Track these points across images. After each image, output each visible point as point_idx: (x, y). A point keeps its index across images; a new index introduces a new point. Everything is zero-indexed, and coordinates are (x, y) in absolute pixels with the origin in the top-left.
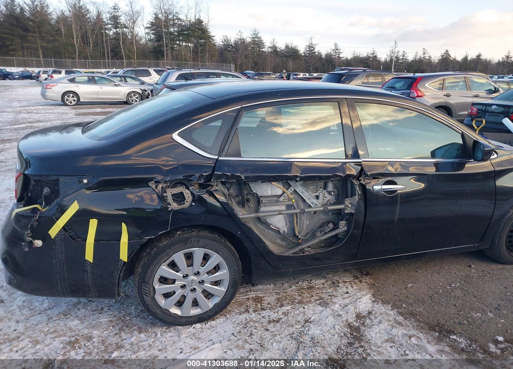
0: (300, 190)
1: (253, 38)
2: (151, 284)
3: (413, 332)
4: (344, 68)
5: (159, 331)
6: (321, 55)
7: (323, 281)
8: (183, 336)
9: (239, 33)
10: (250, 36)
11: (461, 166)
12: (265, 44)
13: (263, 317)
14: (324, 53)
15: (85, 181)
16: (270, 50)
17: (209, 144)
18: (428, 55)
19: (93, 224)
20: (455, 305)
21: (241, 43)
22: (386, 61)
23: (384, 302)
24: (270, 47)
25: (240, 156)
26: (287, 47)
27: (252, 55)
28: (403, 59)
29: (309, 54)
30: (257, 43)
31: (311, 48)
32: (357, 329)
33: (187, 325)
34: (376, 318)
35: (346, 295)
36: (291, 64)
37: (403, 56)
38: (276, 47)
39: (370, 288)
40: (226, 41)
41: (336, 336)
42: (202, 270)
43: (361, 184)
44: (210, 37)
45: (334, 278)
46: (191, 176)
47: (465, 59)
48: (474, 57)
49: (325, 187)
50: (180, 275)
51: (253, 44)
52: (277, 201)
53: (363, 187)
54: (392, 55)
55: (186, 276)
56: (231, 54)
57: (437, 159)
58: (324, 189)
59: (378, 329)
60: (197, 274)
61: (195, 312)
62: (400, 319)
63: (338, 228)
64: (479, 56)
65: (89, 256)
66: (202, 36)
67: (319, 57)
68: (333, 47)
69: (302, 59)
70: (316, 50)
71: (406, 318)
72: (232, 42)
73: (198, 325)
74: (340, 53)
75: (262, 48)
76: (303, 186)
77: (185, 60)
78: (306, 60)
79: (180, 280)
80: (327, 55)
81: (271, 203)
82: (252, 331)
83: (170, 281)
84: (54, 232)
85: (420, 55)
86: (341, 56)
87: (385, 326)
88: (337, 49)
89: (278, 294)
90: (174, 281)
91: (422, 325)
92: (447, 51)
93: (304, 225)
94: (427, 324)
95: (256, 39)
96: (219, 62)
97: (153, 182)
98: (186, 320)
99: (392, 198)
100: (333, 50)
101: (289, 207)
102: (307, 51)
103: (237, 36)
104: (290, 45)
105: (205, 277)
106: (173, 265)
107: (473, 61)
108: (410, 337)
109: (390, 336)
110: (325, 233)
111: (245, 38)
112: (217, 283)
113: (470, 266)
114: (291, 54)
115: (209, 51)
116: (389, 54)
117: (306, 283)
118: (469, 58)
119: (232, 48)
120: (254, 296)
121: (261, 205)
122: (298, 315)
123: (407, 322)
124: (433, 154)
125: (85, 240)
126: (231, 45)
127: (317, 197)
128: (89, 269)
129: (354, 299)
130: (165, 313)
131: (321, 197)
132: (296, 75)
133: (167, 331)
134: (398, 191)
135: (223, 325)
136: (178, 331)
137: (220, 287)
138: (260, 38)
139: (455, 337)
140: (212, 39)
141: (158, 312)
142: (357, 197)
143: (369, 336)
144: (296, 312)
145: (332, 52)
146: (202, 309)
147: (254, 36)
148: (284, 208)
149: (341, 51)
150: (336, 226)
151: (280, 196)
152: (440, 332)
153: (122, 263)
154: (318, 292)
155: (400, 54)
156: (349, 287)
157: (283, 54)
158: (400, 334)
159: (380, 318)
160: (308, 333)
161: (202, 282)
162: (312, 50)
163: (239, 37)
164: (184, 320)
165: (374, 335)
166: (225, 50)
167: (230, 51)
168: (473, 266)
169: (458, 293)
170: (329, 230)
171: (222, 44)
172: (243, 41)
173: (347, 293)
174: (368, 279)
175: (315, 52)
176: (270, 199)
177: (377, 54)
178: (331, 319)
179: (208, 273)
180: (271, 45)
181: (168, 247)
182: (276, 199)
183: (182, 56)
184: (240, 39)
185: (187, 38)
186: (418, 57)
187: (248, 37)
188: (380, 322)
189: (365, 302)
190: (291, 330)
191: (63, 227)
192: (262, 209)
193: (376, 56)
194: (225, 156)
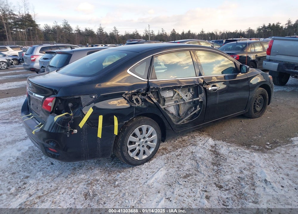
0: (180, 93)
1: (65, 25)
2: (126, 146)
3: (237, 148)
4: (132, 40)
5: (130, 169)
6: (107, 34)
7: (187, 137)
8: (143, 169)
9: (55, 22)
10: (63, 24)
11: (235, 77)
12: (72, 29)
13: (172, 155)
14: (108, 33)
15: (94, 97)
16: (76, 32)
17: (143, 74)
18: (165, 32)
19: (101, 118)
20: (245, 136)
21: (57, 28)
22: (144, 36)
23: (219, 140)
24: (76, 31)
25: (156, 79)
26: (86, 30)
27: (65, 35)
28: (152, 34)
29: (100, 33)
30: (68, 28)
31: (101, 30)
32: (215, 151)
33: (141, 164)
34: (219, 146)
35: (201, 140)
36: (90, 40)
37: (152, 33)
38: (80, 31)
39: (209, 136)
40: (47, 27)
41: (209, 155)
42: (147, 135)
43: (204, 88)
44: (37, 25)
45: (191, 135)
46: (140, 90)
47: (183, 33)
48: (187, 32)
49: (189, 91)
50: (138, 139)
51: (65, 29)
52: (172, 99)
53: (205, 89)
54: (147, 32)
55: (140, 140)
56: (52, 36)
57: (224, 74)
58: (189, 92)
59: (223, 150)
60: (144, 138)
61: (145, 157)
62: (229, 144)
63: (197, 109)
64: (189, 32)
65: (99, 135)
66: (32, 25)
67: (106, 35)
68: (114, 29)
69: (96, 36)
70: (104, 31)
71: (231, 144)
72: (51, 27)
73: (146, 164)
74: (118, 32)
75: (71, 31)
76: (182, 91)
77: (22, 40)
78: (99, 37)
79: (138, 142)
80: (110, 34)
81: (170, 101)
82: (173, 161)
83: (134, 143)
84: (81, 125)
85: (161, 32)
86: (119, 34)
87: (225, 148)
88: (116, 30)
89: (171, 145)
90: (135, 143)
91: (238, 144)
92: (174, 29)
93: (182, 110)
94: (240, 144)
95: (67, 26)
96: (44, 41)
97: (124, 94)
98: (141, 162)
99: (215, 93)
100: (114, 31)
101: (175, 102)
102: (99, 32)
103: (54, 24)
104: (88, 29)
105: (147, 139)
106: (134, 135)
107: (187, 34)
108: (237, 149)
109: (229, 151)
110: (191, 112)
111: (59, 25)
112: (152, 142)
113: (241, 121)
114: (89, 34)
115: (38, 34)
116: (145, 32)
117: (180, 139)
118: (185, 33)
119: (51, 32)
120: (162, 148)
121: (166, 102)
122: (187, 151)
123: (232, 145)
124: (223, 73)
125: (98, 127)
126: (51, 30)
127: (186, 96)
128: (99, 142)
129: (205, 141)
130: (132, 160)
131: (188, 96)
132: (97, 46)
133: (133, 169)
134: (218, 89)
135: (158, 161)
136: (139, 168)
137: (153, 143)
138: (69, 25)
139: (253, 146)
140: (38, 27)
141: (130, 160)
142: (203, 93)
143: (221, 153)
144: (185, 150)
145: (113, 32)
146: (147, 155)
147: (65, 24)
148: (173, 102)
149: (118, 31)
150: (196, 109)
151: (173, 97)
152: (246, 146)
153: (115, 136)
154: (188, 141)
155: (151, 32)
156: (200, 137)
157: (85, 34)
158: (233, 149)
159: (221, 146)
160: (197, 156)
161: (146, 142)
162: (102, 31)
163: (55, 25)
164: (140, 162)
165: (223, 152)
166: (47, 33)
167: (51, 34)
168: (242, 121)
169: (243, 131)
170: (193, 110)
171: (45, 29)
172: (58, 28)
173: (200, 139)
174: (204, 133)
175: (103, 33)
176: (169, 99)
177: (138, 32)
178: (202, 150)
179: (148, 137)
180: (76, 29)
181: (132, 126)
182: (171, 98)
183: (19, 38)
184: (56, 26)
185: (21, 27)
186: (160, 33)
187: (61, 25)
188: (222, 147)
189: (211, 141)
190: (189, 157)
191: (86, 122)
192: (166, 104)
193: (138, 34)
194: (151, 79)
